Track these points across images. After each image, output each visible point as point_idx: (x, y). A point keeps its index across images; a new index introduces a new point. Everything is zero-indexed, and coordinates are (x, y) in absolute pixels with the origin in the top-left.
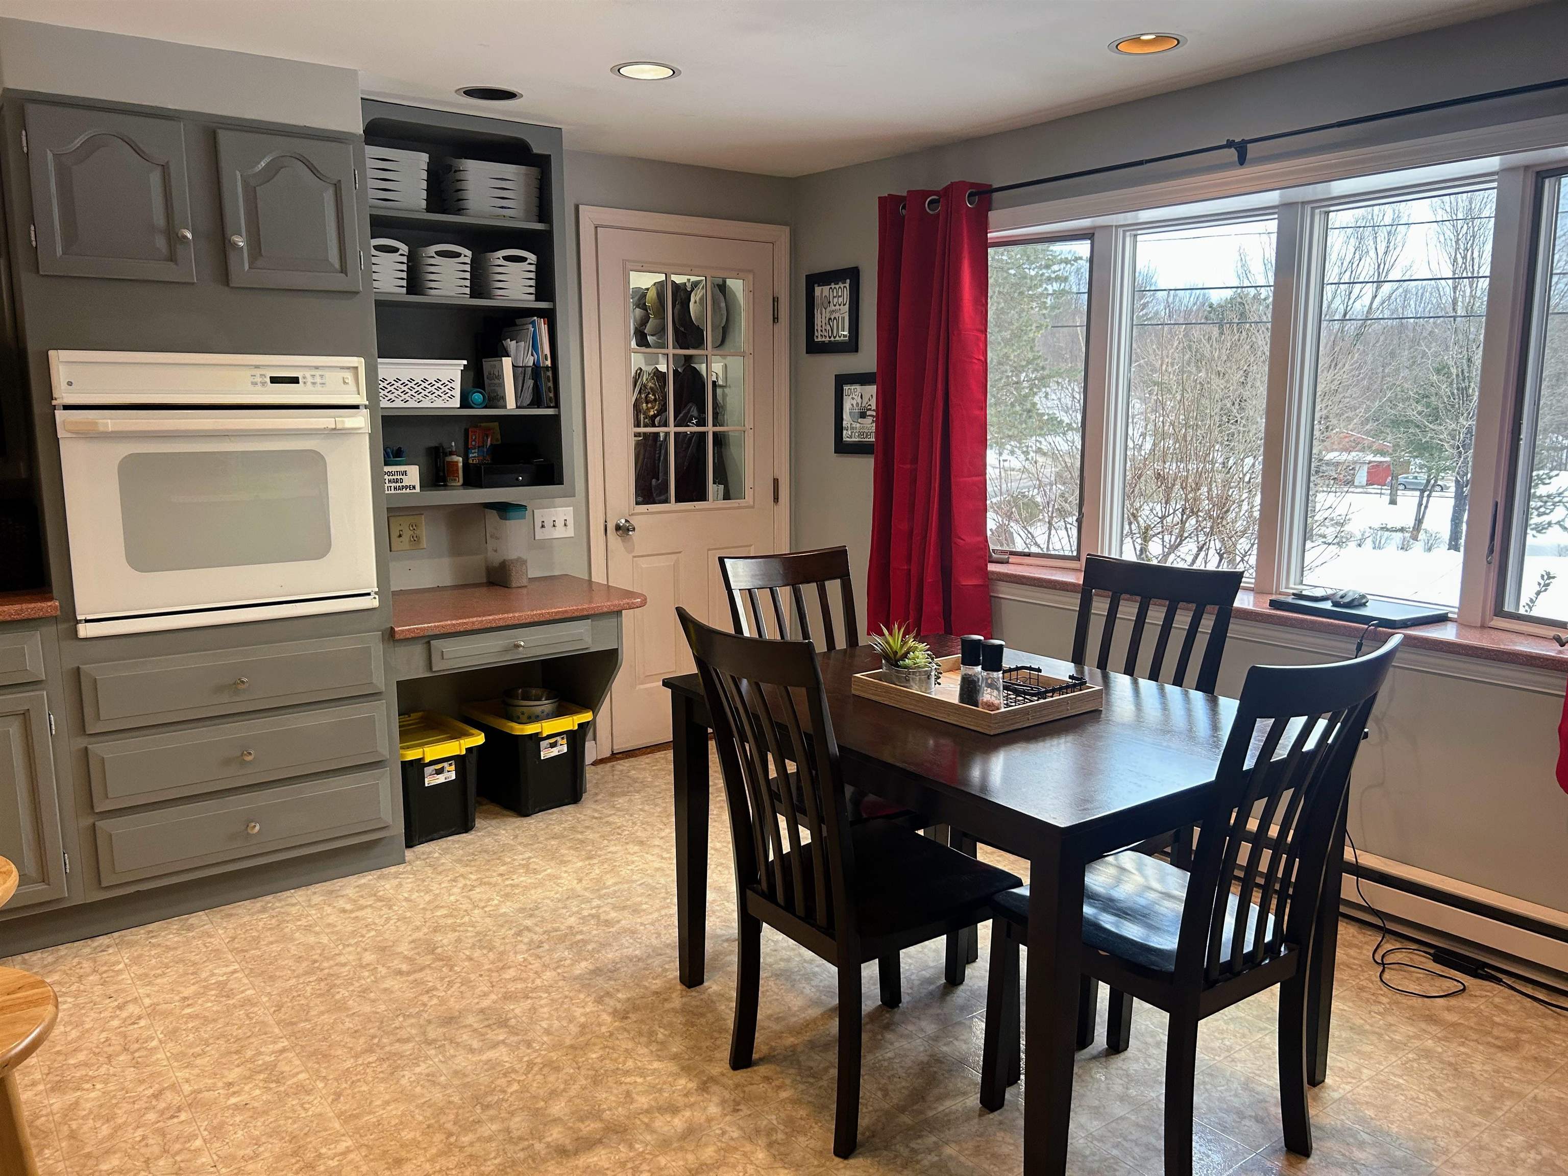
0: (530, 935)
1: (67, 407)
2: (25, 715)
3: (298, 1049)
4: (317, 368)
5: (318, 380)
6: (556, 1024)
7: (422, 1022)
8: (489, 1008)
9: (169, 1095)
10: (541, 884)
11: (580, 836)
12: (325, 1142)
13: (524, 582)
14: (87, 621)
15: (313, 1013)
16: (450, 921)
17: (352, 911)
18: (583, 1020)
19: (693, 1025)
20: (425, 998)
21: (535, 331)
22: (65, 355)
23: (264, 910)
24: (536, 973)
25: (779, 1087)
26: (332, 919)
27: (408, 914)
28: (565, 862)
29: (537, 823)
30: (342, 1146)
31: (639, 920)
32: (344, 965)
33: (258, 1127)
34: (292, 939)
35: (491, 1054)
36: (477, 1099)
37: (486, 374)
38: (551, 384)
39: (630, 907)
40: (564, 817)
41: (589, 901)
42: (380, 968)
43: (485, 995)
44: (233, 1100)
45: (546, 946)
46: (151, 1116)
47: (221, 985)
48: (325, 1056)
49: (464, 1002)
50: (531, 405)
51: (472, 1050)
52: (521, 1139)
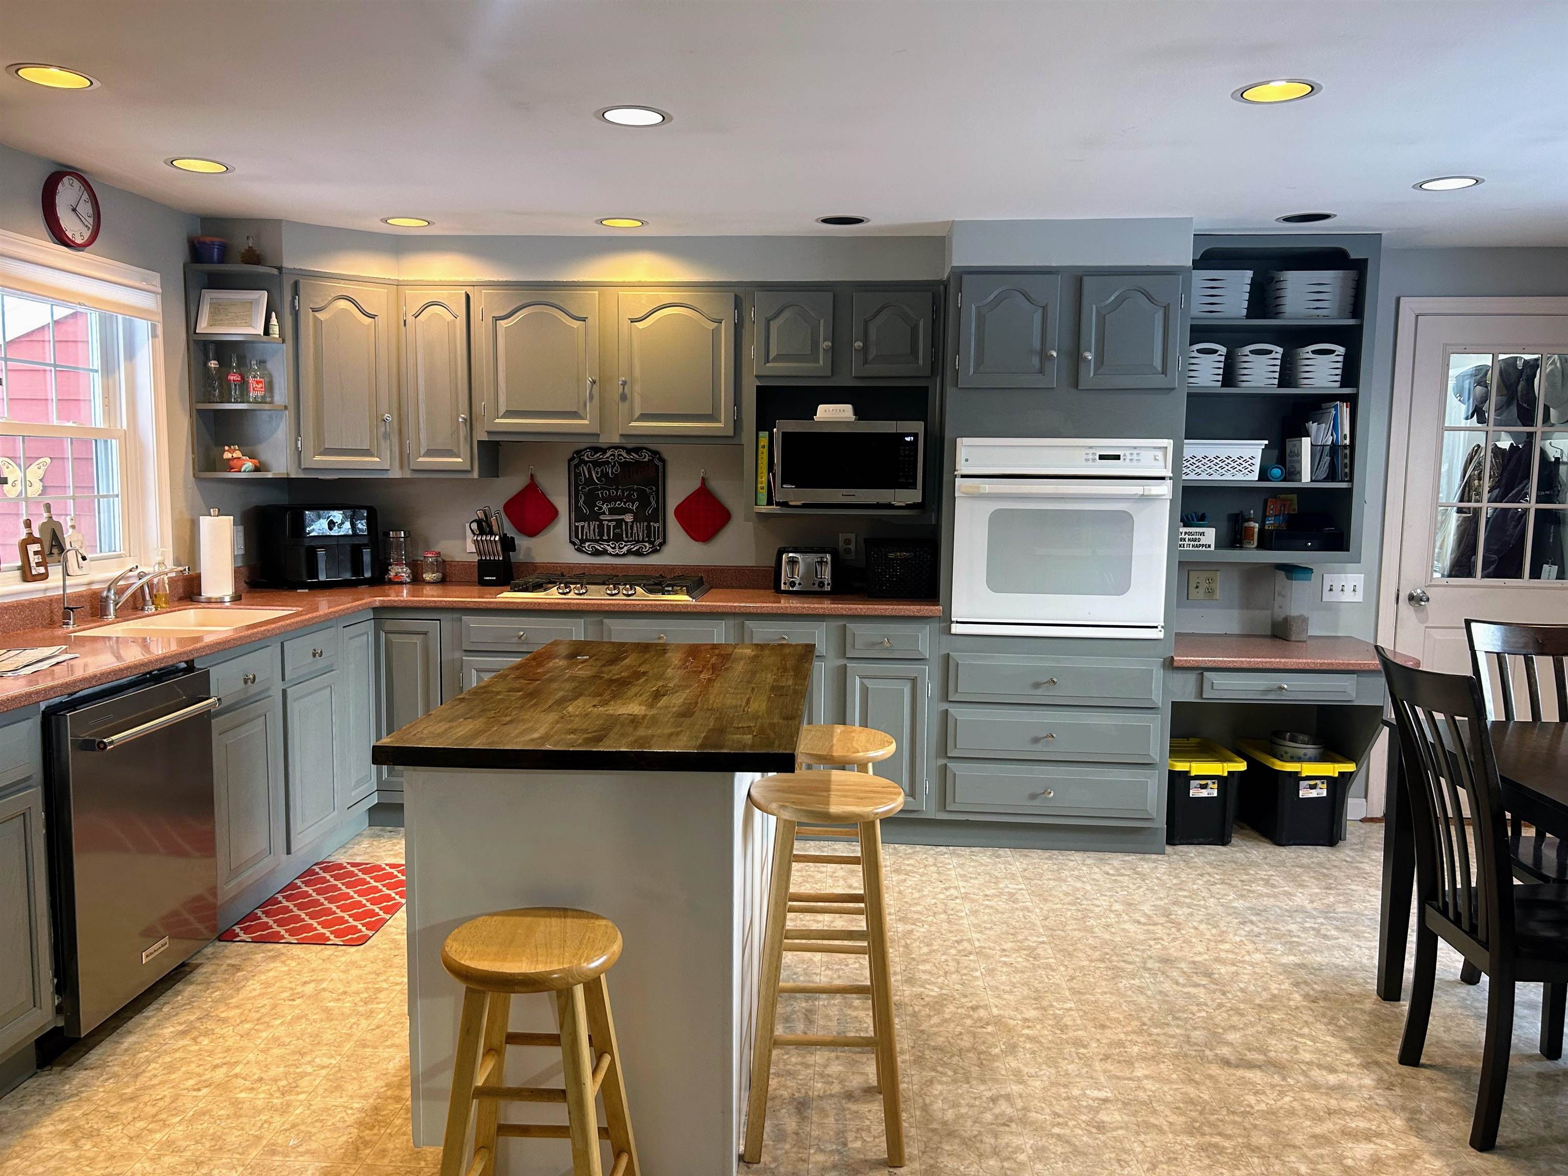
0: (1252, 927)
1: (963, 476)
2: (914, 680)
3: (1052, 945)
4: (1135, 448)
5: (1135, 457)
6: (1252, 988)
7: (1145, 956)
8: (1200, 962)
9: (965, 944)
10: (1275, 896)
11: (1325, 871)
12: (1057, 1000)
13: (1303, 637)
14: (957, 622)
15: (1067, 927)
16: (1188, 901)
17: (1113, 875)
18: (1276, 992)
19: (1376, 1024)
20: (1152, 943)
21: (1336, 415)
22: (966, 441)
23: (1050, 858)
24: (1248, 952)
25: (1439, 1089)
26: (1097, 877)
27: (1156, 888)
28: (1303, 886)
29: (1288, 853)
30: (1068, 1006)
31: (1357, 943)
32: (1098, 906)
33: (1017, 978)
34: (1065, 881)
35: (1193, 990)
36: (1171, 1012)
37: (1288, 452)
38: (1347, 461)
39: (1352, 932)
40: (1315, 854)
41: (1315, 918)
42: (1124, 915)
43: (1200, 953)
44: (1004, 959)
45: (1263, 937)
46: (953, 951)
47: (1011, 895)
48: (1069, 954)
49: (1181, 954)
50: (1325, 480)
51: (1177, 983)
52: (1196, 1044)
